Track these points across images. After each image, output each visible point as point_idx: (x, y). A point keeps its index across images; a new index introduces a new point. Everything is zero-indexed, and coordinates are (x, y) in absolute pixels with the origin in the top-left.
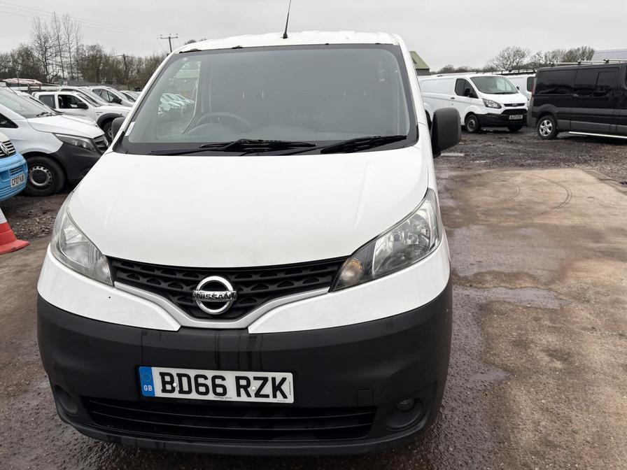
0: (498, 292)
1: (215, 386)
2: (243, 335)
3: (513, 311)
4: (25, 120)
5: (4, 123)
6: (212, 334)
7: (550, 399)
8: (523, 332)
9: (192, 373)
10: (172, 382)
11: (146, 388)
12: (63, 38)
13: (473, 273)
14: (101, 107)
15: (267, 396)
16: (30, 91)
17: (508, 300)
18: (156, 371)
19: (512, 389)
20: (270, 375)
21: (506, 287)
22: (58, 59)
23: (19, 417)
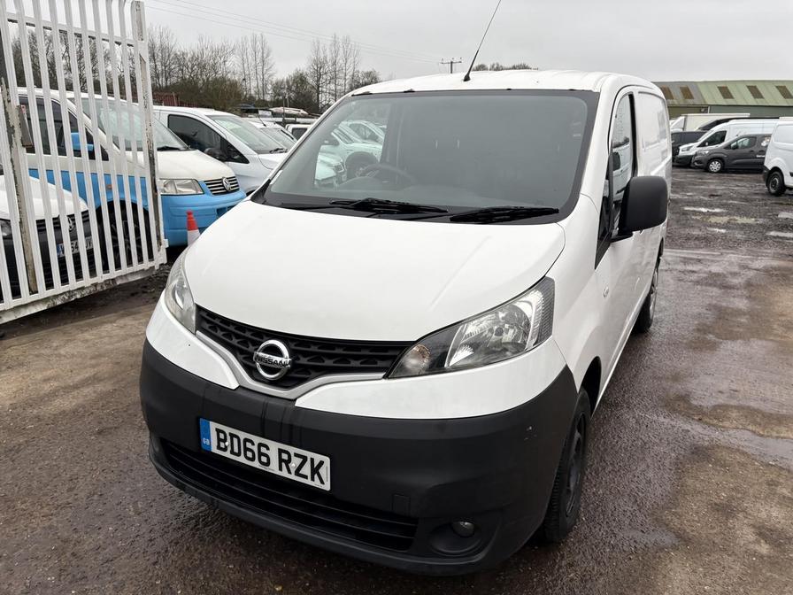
0: (738, 436)
1: (261, 454)
2: (290, 406)
3: (743, 465)
4: (256, 156)
5: (236, 157)
6: (262, 399)
7: (718, 588)
8: (739, 495)
9: (243, 435)
10: (225, 441)
11: (205, 441)
12: (340, 62)
13: (714, 403)
14: (352, 145)
15: (306, 477)
16: (283, 124)
17: (745, 449)
18: (213, 426)
19: (671, 562)
20: (309, 455)
21: (754, 432)
22: (333, 86)
23: (138, 450)
